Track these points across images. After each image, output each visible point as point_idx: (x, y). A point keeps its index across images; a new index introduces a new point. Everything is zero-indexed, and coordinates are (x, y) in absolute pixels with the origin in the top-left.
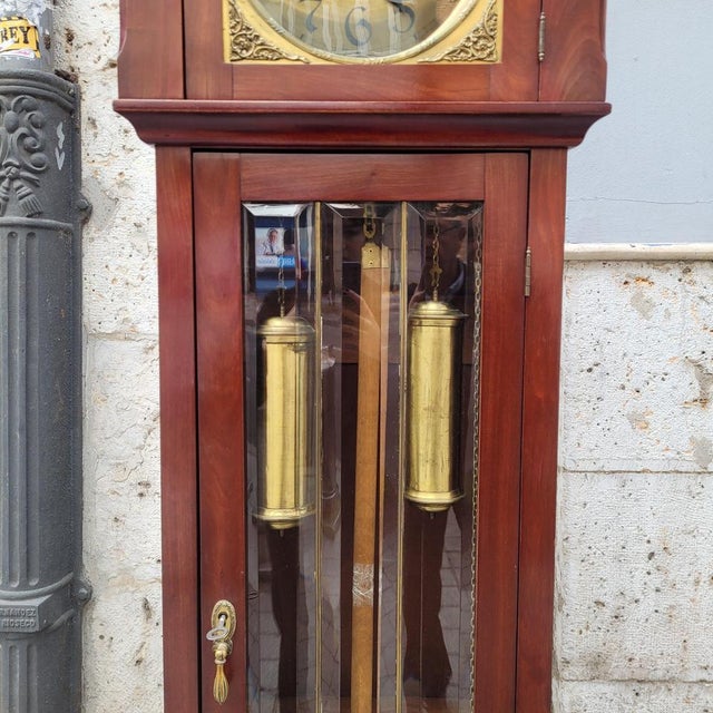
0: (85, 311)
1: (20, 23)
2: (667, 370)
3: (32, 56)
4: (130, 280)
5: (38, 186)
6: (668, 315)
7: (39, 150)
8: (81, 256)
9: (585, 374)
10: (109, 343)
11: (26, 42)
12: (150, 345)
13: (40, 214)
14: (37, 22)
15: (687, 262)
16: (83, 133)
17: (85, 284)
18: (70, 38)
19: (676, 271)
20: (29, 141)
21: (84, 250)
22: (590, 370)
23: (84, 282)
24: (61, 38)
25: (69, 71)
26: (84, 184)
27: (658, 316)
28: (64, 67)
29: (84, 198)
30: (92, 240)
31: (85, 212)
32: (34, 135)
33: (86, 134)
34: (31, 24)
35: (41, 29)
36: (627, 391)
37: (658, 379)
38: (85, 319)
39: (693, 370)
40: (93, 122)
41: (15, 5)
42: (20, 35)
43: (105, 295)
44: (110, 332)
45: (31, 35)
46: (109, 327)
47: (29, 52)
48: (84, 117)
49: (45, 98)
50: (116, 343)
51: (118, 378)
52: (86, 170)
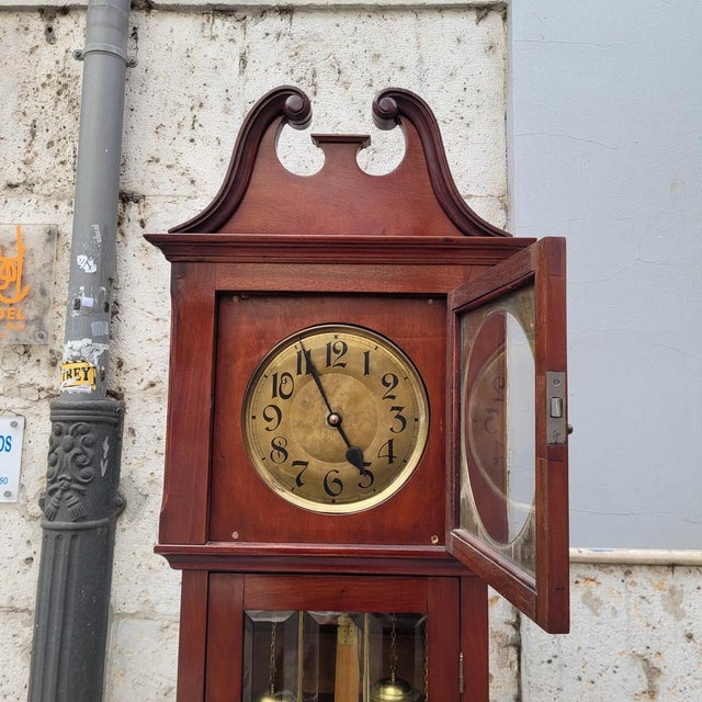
0: (113, 593)
1: (83, 365)
2: (617, 663)
3: (89, 390)
4: (153, 566)
5: (83, 495)
6: (615, 612)
7: (88, 465)
8: (114, 544)
9: (546, 665)
10: (131, 621)
11: (86, 379)
12: (166, 624)
13: (84, 518)
14: (96, 363)
15: (628, 566)
16: (124, 442)
17: (115, 569)
18: (120, 364)
19: (619, 573)
20: (80, 459)
21: (117, 539)
22: (550, 662)
23: (114, 566)
24: (114, 365)
25: (117, 391)
26: (121, 482)
27: (606, 613)
28: (114, 388)
29: (120, 496)
30: (124, 530)
31: (121, 507)
32: (85, 453)
33: (126, 440)
34: (91, 365)
35: (98, 368)
36: (584, 682)
37: (610, 671)
38: (112, 600)
39: (640, 663)
40: (132, 432)
41: (80, 351)
42: (82, 374)
43: (131, 579)
44: (132, 612)
45: (91, 374)
46: (131, 608)
47: (87, 387)
48: (126, 427)
49: (96, 422)
50: (136, 622)
51: (136, 653)
52: (124, 471)
